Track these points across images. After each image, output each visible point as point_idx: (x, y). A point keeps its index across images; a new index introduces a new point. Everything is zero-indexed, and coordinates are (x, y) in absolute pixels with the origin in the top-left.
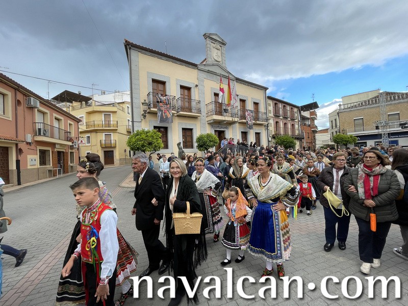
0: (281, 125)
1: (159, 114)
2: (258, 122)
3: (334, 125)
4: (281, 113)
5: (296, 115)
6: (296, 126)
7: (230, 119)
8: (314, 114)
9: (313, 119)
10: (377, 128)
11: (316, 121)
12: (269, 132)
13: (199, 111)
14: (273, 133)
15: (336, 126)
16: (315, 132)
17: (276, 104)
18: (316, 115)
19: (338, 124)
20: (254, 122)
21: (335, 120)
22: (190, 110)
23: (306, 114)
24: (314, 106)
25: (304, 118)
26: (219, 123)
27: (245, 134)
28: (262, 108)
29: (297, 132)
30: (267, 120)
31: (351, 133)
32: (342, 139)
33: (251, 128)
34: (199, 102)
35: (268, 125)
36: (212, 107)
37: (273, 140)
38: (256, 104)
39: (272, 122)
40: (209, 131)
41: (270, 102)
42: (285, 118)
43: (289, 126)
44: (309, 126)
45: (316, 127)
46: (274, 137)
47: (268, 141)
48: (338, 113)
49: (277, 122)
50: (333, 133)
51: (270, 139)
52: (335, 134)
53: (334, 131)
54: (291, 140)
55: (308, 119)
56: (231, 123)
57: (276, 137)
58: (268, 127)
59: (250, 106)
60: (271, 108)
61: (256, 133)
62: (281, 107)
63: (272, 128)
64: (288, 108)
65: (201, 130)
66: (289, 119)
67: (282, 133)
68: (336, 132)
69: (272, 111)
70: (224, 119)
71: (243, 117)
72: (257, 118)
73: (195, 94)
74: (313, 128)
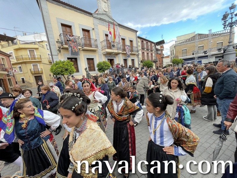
0: (146, 54)
1: (70, 49)
2: (133, 53)
3: (172, 53)
4: (145, 47)
5: (153, 48)
6: (154, 55)
7: (116, 51)
8: (162, 47)
9: (162, 50)
10: (193, 54)
11: (163, 51)
12: (139, 58)
13: (97, 46)
14: (141, 59)
15: (173, 54)
16: (163, 58)
17: (142, 41)
18: (164, 48)
19: (174, 53)
20: (130, 53)
21: (173, 50)
22: (91, 46)
23: (158, 47)
24: (162, 42)
25: (157, 50)
26: (110, 54)
27: (125, 60)
28: (135, 44)
29: (154, 58)
30: (138, 51)
31: (181, 58)
32: (176, 61)
33: (129, 56)
34: (96, 40)
35: (138, 54)
36: (105, 43)
37: (141, 64)
38: (131, 41)
39: (140, 52)
40: (104, 59)
41: (139, 40)
42: (148, 50)
43: (150, 55)
44: (160, 54)
45: (164, 55)
46: (142, 62)
47: (139, 64)
48: (175, 47)
49: (143, 53)
50: (171, 58)
51: (140, 63)
52: (172, 58)
53: (172, 57)
54: (151, 63)
55: (159, 50)
56: (117, 54)
57: (143, 62)
58: (138, 55)
59: (128, 43)
60: (140, 44)
61: (132, 60)
62: (145, 43)
63: (140, 56)
64: (149, 44)
65: (99, 59)
66: (150, 50)
67: (146, 59)
68: (173, 57)
69: (140, 46)
70: (113, 51)
71: (124, 50)
72: (132, 51)
73: (93, 35)
74: (162, 55)
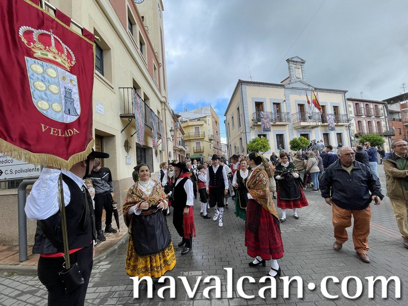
0: (364, 123)
1: (263, 126)
2: (339, 124)
4: (363, 112)
5: (382, 111)
6: (383, 123)
7: (314, 124)
12: (352, 131)
13: (288, 120)
14: (356, 132)
17: (356, 104)
20: (335, 124)
22: (281, 120)
26: (304, 127)
27: (326, 136)
28: (342, 111)
29: (384, 130)
30: (348, 121)
33: (332, 129)
34: (288, 113)
35: (349, 125)
36: (298, 116)
37: (356, 139)
38: (336, 107)
39: (353, 122)
40: (296, 136)
41: (350, 103)
42: (368, 116)
46: (357, 136)
47: (351, 140)
49: (359, 122)
51: (353, 138)
56: (313, 127)
57: (360, 136)
59: (330, 111)
60: (352, 109)
61: (337, 134)
62: (362, 106)
63: (354, 128)
64: (372, 106)
65: (290, 136)
67: (366, 132)
69: (353, 112)
70: (309, 124)
73: (284, 108)
74: (406, 122)
